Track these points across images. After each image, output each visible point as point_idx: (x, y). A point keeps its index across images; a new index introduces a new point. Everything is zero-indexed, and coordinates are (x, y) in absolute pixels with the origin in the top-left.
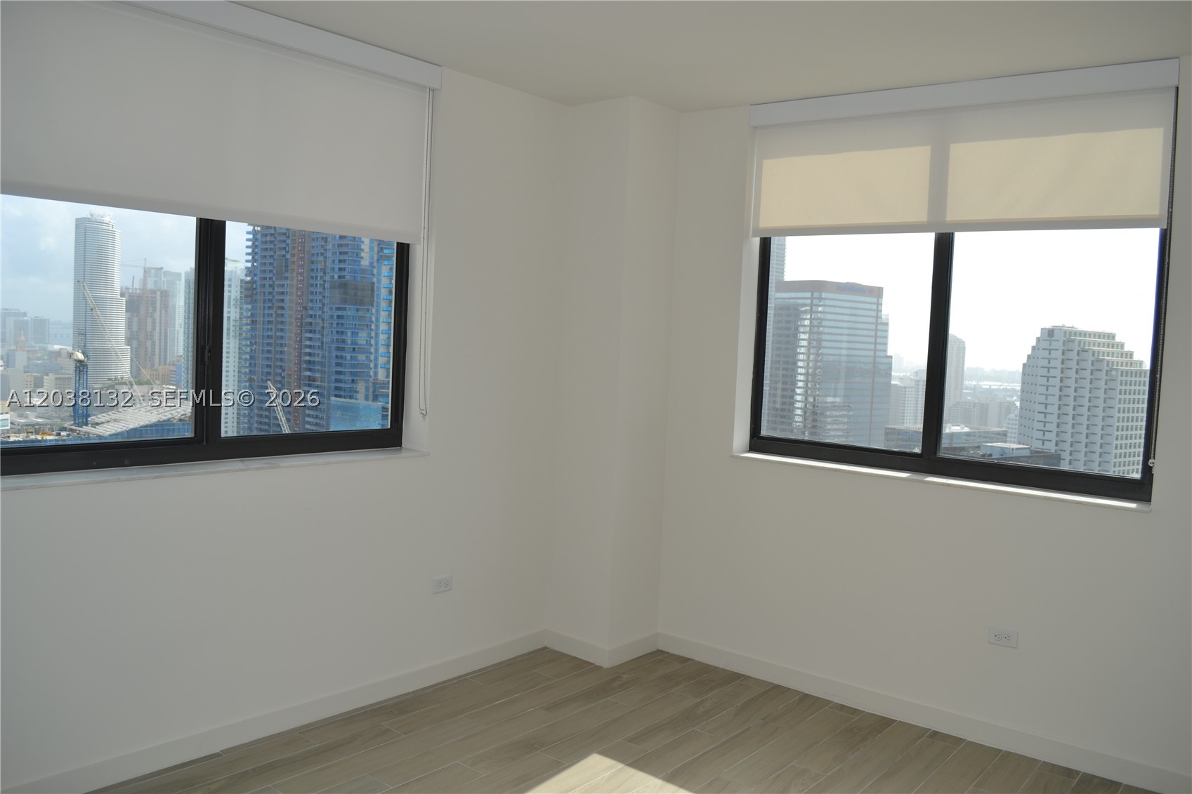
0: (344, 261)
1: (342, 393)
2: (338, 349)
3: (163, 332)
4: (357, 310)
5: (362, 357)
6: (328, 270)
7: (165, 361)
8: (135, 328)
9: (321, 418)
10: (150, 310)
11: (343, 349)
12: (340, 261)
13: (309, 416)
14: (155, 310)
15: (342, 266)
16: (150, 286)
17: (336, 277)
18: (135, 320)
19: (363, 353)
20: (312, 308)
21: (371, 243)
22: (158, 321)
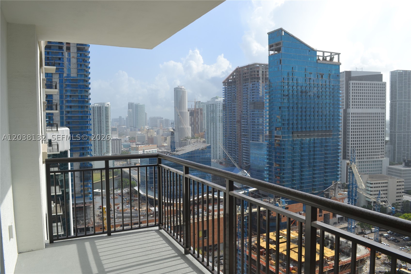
0: (254, 95)
1: (255, 140)
2: (253, 125)
3: (201, 122)
4: (259, 111)
5: (261, 127)
6: (249, 98)
7: (202, 131)
8: (193, 121)
9: (248, 148)
10: (197, 115)
11: (254, 125)
12: (253, 95)
13: (244, 147)
14: (198, 115)
15: (253, 96)
16: (197, 107)
17: (251, 101)
18: (193, 118)
19: (261, 126)
20: (244, 112)
21: (262, 88)
22: (199, 118)
